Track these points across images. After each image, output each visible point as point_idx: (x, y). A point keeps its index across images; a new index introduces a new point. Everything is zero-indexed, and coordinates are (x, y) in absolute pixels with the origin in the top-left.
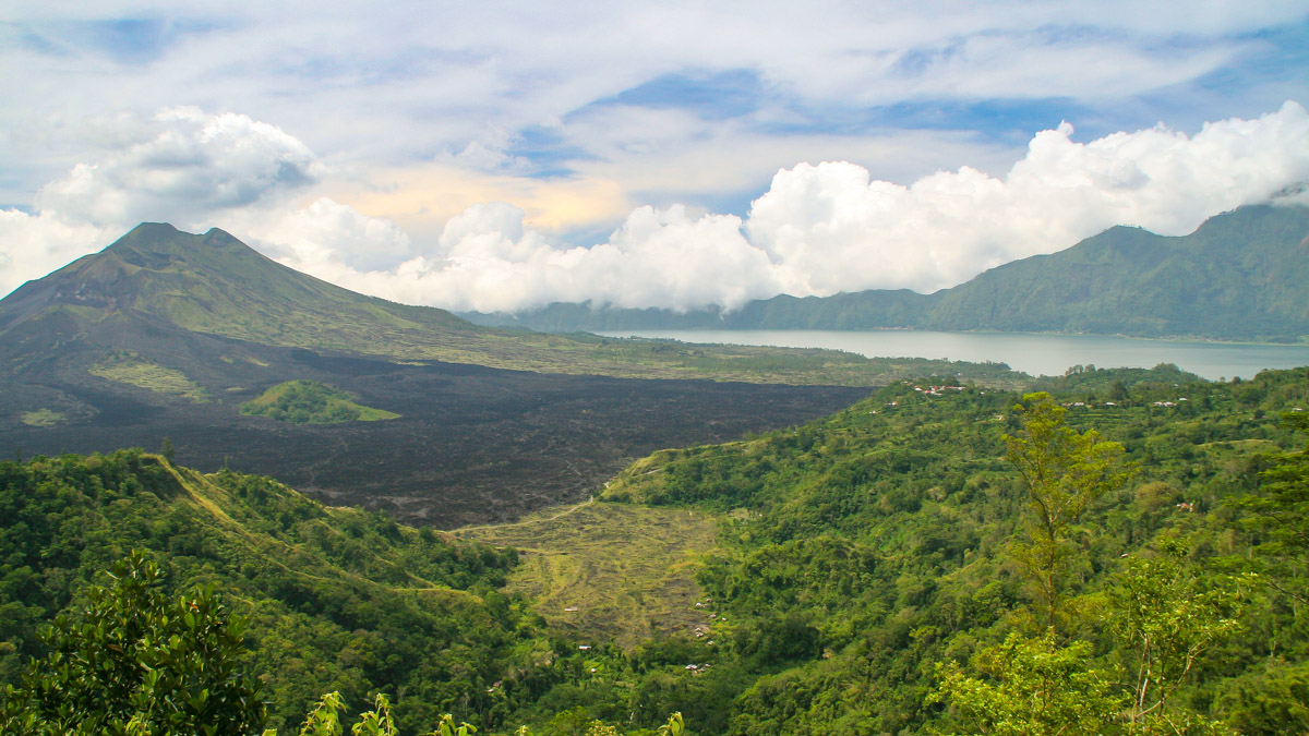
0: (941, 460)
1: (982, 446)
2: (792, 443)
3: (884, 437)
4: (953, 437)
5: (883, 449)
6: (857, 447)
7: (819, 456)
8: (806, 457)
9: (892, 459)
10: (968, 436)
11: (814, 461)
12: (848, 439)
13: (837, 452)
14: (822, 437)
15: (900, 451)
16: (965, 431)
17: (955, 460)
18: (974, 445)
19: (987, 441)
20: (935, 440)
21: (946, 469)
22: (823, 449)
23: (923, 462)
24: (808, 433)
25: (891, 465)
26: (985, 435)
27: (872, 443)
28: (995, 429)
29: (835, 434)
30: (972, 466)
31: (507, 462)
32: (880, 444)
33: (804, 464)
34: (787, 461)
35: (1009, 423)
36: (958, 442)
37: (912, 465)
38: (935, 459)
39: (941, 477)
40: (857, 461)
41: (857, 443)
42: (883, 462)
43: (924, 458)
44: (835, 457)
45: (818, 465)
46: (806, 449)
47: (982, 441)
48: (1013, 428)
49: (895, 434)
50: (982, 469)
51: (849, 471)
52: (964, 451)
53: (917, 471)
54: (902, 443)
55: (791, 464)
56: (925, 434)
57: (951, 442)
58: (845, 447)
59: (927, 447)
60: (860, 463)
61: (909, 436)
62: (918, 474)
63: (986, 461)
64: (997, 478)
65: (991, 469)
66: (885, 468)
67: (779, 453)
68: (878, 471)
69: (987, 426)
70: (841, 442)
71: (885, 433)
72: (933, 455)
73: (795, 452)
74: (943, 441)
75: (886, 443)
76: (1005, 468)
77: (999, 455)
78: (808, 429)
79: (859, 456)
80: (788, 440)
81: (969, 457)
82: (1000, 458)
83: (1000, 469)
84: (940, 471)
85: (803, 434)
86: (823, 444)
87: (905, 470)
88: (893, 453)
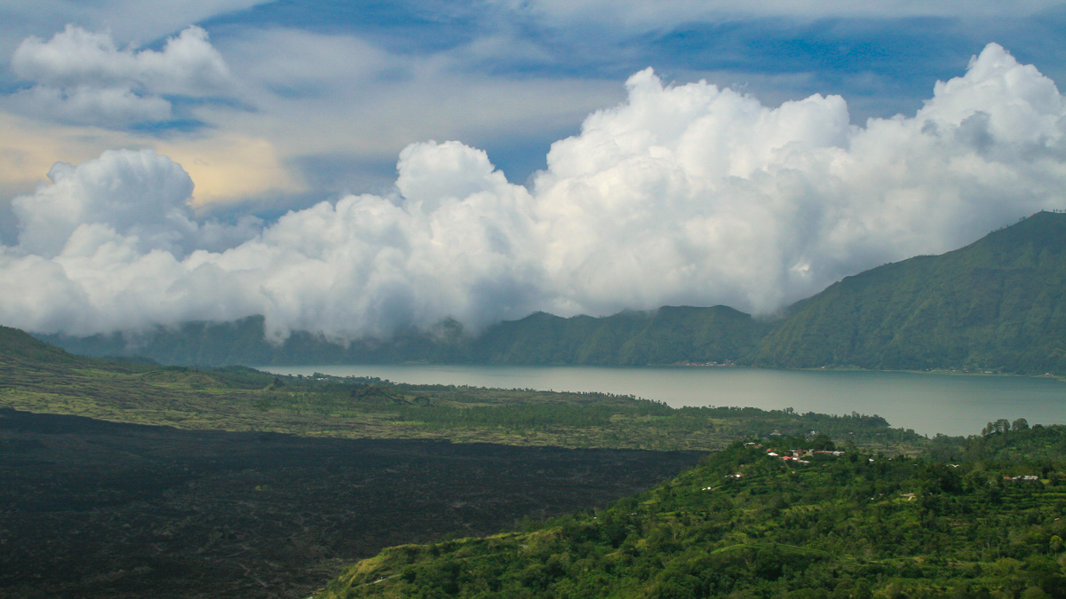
0: (827, 560)
1: (887, 541)
2: (593, 534)
3: (733, 525)
4: (838, 526)
5: (736, 544)
6: (692, 540)
7: (636, 553)
8: (615, 555)
9: (754, 558)
10: (862, 524)
11: (629, 563)
12: (678, 528)
13: (663, 548)
14: (638, 525)
15: (764, 546)
16: (857, 516)
17: (848, 560)
18: (873, 538)
19: (892, 532)
20: (812, 531)
21: (835, 574)
22: (641, 543)
23: (800, 563)
24: (616, 518)
25: (753, 567)
26: (889, 524)
27: (715, 534)
28: (904, 515)
29: (658, 520)
30: (875, 571)
31: (146, 568)
32: (727, 535)
33: (614, 566)
34: (589, 560)
35: (924, 505)
36: (848, 532)
37: (784, 567)
38: (818, 559)
39: (831, 587)
40: (700, 562)
41: (691, 535)
42: (740, 563)
43: (802, 557)
44: (660, 555)
45: (636, 568)
46: (616, 545)
47: (885, 531)
48: (931, 513)
49: (749, 522)
50: (890, 575)
51: (689, 577)
52: (859, 547)
53: (793, 577)
54: (762, 535)
55: (594, 566)
56: (796, 522)
57: (837, 533)
58: (675, 541)
59: (800, 540)
60: (705, 564)
61: (771, 523)
62: (795, 581)
63: (897, 563)
64: (920, 588)
65: (904, 575)
66: (744, 572)
67: (575, 550)
68: (734, 577)
69: (891, 509)
70: (668, 532)
71: (734, 519)
72: (815, 552)
73: (599, 548)
74: (826, 532)
75: (737, 534)
76: (924, 573)
77: (912, 553)
78: (617, 512)
79: (702, 554)
80: (588, 529)
81: (869, 555)
82: (916, 558)
83: (918, 574)
84: (827, 577)
85: (609, 521)
86: (640, 534)
87: (772, 574)
88: (754, 549)
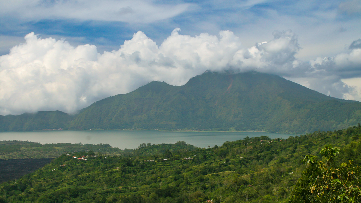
0: (93, 190)
1: (111, 183)
2: (15, 188)
3: (62, 181)
4: (96, 179)
5: (64, 187)
6: (49, 187)
7: (30, 193)
8: (23, 194)
9: (70, 191)
10: (103, 178)
11: (27, 196)
12: (44, 183)
13: (39, 191)
14: (31, 183)
15: (72, 187)
16: (102, 176)
17: (99, 189)
18: (107, 182)
19: (112, 180)
20: (88, 181)
21: (95, 194)
22: (32, 190)
23: (84, 192)
24: (23, 182)
25: (69, 194)
26: (111, 177)
27: (57, 184)
28: (116, 174)
29: (37, 181)
30: (107, 192)
32: (61, 185)
33: (22, 198)
34: (13, 197)
35: (122, 171)
36: (99, 181)
37: (79, 193)
38: (90, 190)
39: (94, 198)
40: (52, 194)
41: (49, 185)
42: (65, 193)
43: (85, 190)
44: (38, 193)
45: (30, 198)
46: (23, 191)
47: (110, 180)
48: (124, 173)
49: (68, 180)
50: (112, 193)
51: (48, 199)
52: (102, 185)
53: (82, 196)
54: (72, 184)
55: (15, 198)
56: (83, 179)
57: (96, 181)
58: (43, 188)
59: (84, 184)
60: (53, 194)
61: (75, 180)
62: (83, 197)
63: (114, 189)
64: (121, 196)
65: (116, 193)
66: (66, 196)
67: (8, 194)
68: (63, 198)
69: (112, 173)
70: (41, 185)
71: (63, 179)
72: (89, 188)
73: (17, 192)
74: (92, 181)
75: (64, 184)
76: (122, 191)
77: (118, 186)
78: (23, 180)
79: (52, 191)
80: (13, 186)
81: (106, 188)
82: (119, 187)
83: (120, 192)
84: (93, 195)
85: (20, 183)
86: (31, 187)
87: (75, 196)
88: (69, 188)
